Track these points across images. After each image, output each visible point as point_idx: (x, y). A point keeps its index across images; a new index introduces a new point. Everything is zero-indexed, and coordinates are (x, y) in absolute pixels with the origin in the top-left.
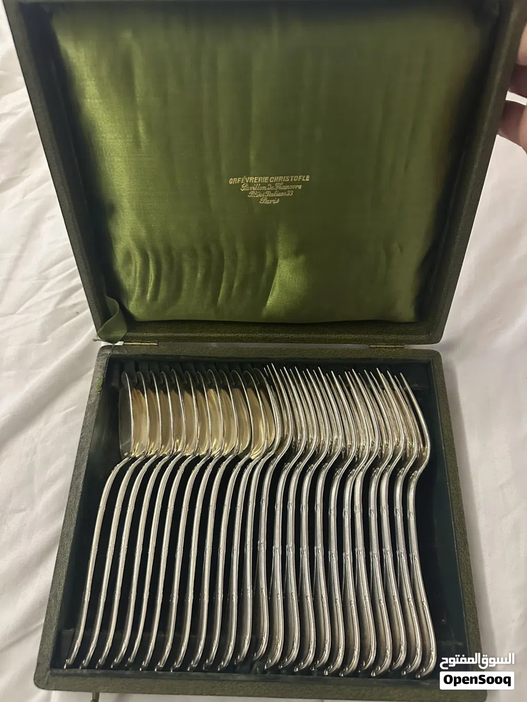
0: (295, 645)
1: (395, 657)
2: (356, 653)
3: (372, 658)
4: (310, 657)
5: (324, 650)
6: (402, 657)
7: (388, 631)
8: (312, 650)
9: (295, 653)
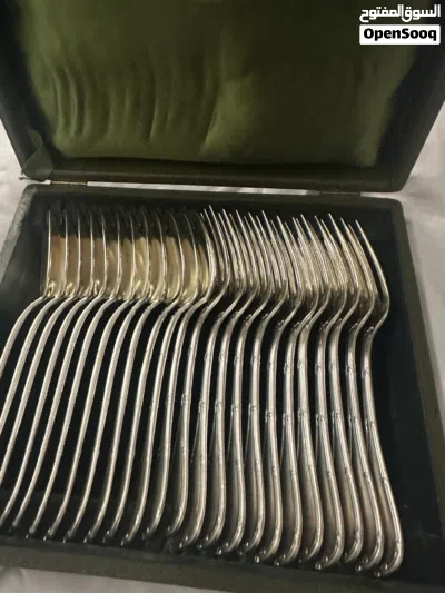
0: (220, 519)
1: (348, 546)
2: (297, 536)
3: (318, 544)
4: (238, 536)
5: (256, 529)
6: (358, 547)
7: (338, 511)
8: (240, 528)
9: (218, 529)
